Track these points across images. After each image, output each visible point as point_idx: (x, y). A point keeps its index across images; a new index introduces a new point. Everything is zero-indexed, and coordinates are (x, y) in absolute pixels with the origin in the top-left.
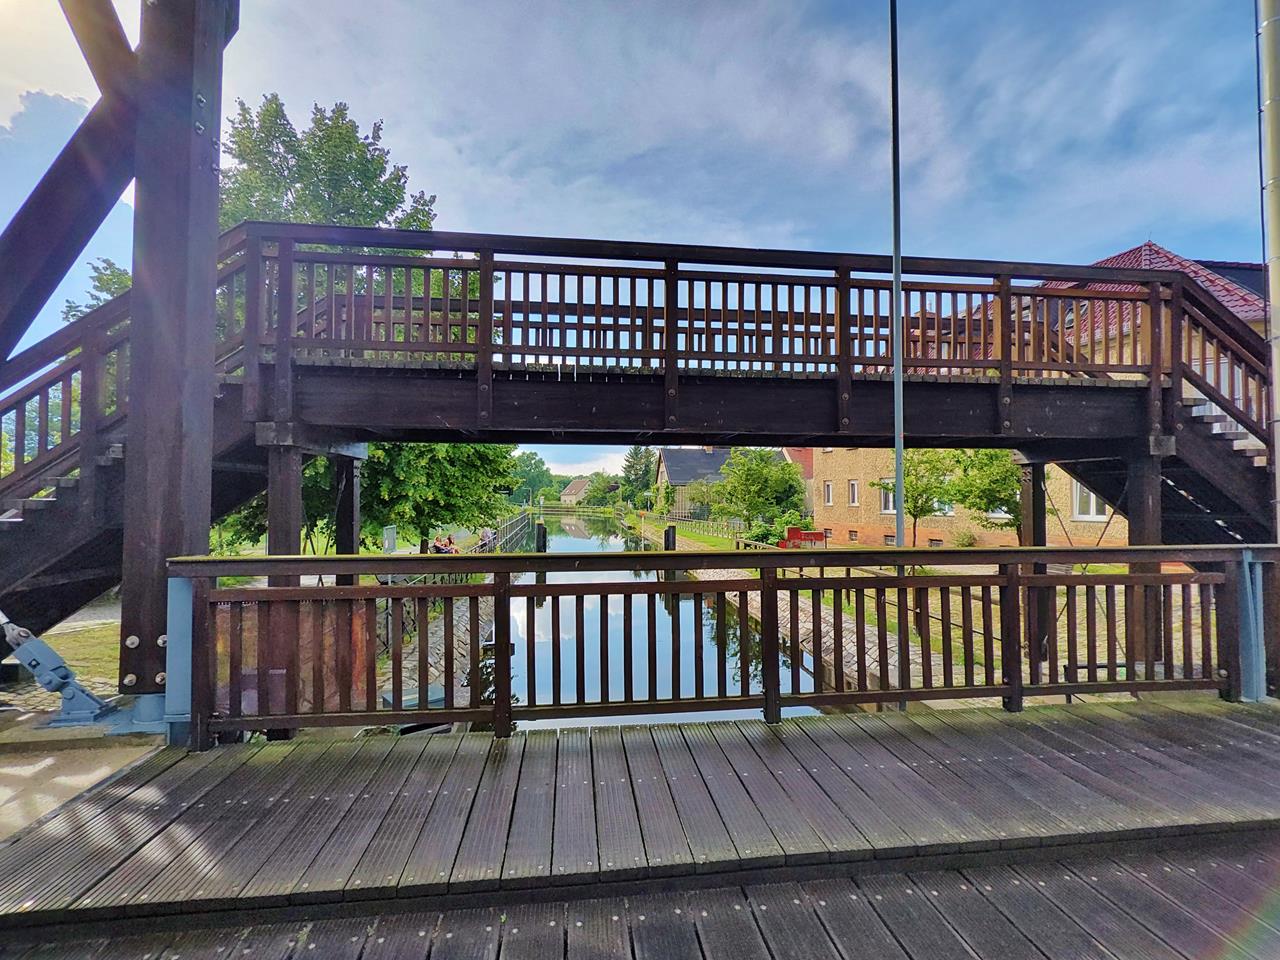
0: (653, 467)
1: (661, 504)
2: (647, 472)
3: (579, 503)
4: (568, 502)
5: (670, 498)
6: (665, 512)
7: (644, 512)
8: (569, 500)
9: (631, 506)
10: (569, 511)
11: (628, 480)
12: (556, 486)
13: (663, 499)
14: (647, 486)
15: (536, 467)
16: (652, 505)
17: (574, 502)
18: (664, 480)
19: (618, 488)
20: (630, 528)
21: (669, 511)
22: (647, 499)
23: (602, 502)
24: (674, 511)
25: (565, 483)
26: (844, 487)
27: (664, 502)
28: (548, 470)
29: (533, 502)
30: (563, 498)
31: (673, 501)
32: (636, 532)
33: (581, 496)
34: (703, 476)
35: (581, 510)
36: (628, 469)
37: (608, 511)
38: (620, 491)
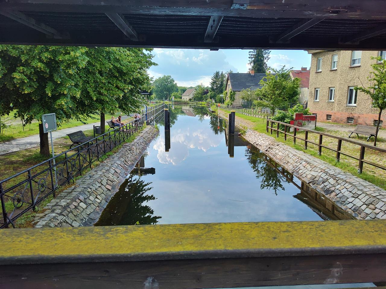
0: (225, 83)
1: (228, 100)
2: (222, 85)
3: (190, 100)
4: (185, 99)
5: (232, 98)
6: (230, 104)
7: (220, 104)
8: (186, 98)
9: (214, 101)
10: (186, 103)
11: (212, 89)
12: (180, 92)
13: (229, 98)
14: (221, 92)
15: (171, 83)
16: (224, 101)
17: (188, 100)
18: (229, 89)
19: (208, 92)
20: (213, 112)
21: (232, 104)
22: (221, 98)
23: (201, 99)
24: (234, 104)
25: (184, 90)
26: (326, 92)
27: (229, 100)
28: (176, 84)
29: (169, 99)
30: (183, 97)
31: (234, 99)
32: (216, 114)
33: (191, 96)
34: (249, 87)
35: (191, 103)
36: (213, 83)
37: (204, 103)
38: (209, 94)
